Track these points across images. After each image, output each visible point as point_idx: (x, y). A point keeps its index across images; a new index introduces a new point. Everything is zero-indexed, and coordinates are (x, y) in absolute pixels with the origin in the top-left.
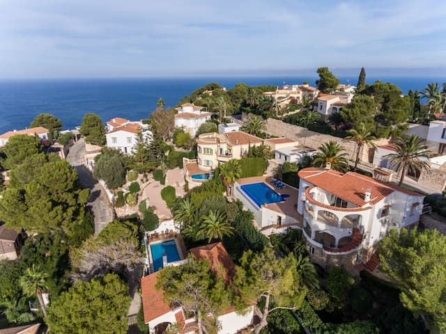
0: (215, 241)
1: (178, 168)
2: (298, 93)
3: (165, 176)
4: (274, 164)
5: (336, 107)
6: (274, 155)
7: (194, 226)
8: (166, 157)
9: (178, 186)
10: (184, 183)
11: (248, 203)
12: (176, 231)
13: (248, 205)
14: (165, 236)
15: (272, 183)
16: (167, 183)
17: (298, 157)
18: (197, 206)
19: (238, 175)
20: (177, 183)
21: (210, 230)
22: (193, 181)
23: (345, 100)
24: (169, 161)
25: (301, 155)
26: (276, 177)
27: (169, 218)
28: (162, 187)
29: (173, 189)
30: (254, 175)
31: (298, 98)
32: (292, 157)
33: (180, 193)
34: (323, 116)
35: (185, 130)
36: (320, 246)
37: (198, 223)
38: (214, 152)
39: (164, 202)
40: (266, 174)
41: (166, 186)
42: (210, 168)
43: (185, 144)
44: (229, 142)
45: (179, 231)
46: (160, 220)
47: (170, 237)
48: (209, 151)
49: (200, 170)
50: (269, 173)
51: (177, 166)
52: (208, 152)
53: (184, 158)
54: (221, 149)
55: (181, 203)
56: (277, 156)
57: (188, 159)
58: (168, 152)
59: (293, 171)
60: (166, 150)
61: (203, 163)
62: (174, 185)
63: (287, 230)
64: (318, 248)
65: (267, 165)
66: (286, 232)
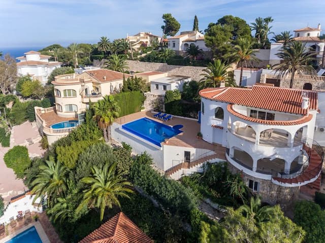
0: (111, 213)
1: (28, 122)
2: (147, 38)
3: (9, 135)
4: (153, 96)
5: (188, 43)
6: (149, 87)
7: (69, 197)
8: (8, 110)
9: (31, 143)
10: (40, 138)
11: (138, 144)
12: (36, 210)
13: (139, 147)
14: (18, 225)
15: (155, 116)
16: (13, 143)
17: (177, 85)
18: (71, 164)
19: (117, 114)
20: (29, 140)
21: (100, 198)
22: (55, 132)
23: (193, 37)
24: (13, 115)
25: (179, 82)
26: (157, 109)
27: (20, 193)
28: (6, 150)
29: (24, 149)
30: (132, 111)
31: (147, 42)
32: (172, 84)
33: (36, 153)
34: (178, 52)
35: (31, 78)
36: (268, 177)
37: (75, 191)
38: (78, 93)
39: (11, 171)
40: (143, 108)
41: (12, 147)
42: (74, 114)
43: (35, 92)
44: (94, 80)
45: (41, 208)
46: (5, 202)
47: (26, 224)
48: (70, 93)
49: (60, 118)
50: (147, 106)
51: (26, 119)
52: (70, 95)
53: (36, 108)
54: (86, 90)
55: (42, 167)
56: (153, 87)
57: (42, 108)
58: (11, 103)
59: (177, 99)
60: (8, 101)
61: (64, 109)
62: (26, 144)
63: (203, 166)
64: (264, 181)
65: (144, 98)
66: (201, 170)
